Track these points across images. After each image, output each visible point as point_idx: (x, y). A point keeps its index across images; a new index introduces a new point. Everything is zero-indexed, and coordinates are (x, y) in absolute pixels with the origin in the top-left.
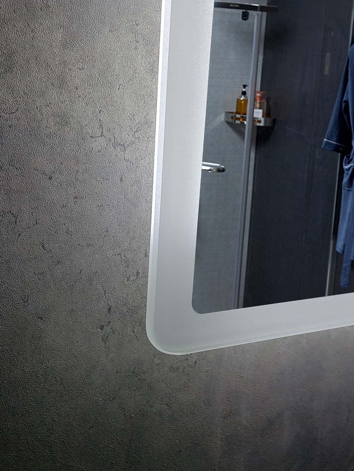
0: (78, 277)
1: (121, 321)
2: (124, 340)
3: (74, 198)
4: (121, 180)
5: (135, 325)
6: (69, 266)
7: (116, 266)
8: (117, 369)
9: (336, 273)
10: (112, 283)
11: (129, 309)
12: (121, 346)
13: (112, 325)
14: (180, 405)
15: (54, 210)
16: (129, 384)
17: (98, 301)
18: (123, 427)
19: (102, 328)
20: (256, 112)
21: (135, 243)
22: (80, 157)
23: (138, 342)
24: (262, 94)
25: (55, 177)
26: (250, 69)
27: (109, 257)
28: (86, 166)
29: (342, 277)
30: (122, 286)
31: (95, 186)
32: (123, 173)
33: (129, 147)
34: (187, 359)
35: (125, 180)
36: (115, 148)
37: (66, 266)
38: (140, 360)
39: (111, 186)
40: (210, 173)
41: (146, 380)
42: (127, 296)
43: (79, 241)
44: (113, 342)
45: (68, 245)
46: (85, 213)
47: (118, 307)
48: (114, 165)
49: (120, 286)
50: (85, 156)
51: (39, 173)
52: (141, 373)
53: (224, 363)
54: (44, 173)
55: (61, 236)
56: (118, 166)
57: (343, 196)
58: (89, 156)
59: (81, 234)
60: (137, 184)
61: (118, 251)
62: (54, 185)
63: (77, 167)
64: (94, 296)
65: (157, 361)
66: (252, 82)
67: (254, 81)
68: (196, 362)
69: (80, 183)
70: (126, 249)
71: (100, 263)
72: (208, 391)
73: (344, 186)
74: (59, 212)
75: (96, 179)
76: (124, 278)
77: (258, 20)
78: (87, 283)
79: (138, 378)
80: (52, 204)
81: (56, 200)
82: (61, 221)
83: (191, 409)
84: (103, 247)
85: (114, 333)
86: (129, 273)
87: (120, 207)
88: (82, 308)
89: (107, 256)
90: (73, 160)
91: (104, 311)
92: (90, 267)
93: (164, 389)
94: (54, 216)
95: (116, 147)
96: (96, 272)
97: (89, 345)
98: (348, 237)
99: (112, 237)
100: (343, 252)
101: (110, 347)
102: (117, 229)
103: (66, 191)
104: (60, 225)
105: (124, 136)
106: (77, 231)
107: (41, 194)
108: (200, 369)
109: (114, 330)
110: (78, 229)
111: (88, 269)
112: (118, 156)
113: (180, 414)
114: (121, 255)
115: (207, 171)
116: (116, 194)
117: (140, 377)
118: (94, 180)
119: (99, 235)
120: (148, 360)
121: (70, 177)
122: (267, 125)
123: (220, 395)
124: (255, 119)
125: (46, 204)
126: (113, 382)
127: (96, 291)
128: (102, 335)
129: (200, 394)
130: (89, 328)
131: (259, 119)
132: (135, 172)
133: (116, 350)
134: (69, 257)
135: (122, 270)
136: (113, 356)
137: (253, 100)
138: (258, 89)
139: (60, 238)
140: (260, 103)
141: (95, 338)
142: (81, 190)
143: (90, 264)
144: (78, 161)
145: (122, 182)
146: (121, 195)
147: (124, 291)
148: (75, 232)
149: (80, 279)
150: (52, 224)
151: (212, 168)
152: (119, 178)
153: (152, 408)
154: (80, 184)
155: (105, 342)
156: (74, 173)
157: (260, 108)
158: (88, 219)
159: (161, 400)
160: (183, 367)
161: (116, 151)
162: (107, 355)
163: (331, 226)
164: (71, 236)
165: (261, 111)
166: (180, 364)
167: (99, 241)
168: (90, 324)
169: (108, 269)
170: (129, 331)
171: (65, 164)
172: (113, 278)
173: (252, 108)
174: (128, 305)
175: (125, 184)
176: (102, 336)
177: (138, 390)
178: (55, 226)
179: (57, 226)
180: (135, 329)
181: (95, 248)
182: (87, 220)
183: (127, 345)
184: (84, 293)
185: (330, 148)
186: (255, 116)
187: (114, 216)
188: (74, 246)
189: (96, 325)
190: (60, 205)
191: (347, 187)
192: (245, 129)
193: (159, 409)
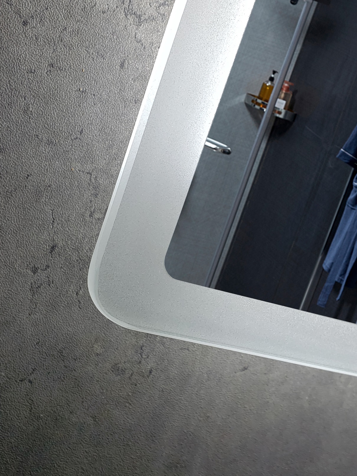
0: (22, 183)
1: (64, 271)
2: (61, 301)
3: (49, 65)
4: (122, 65)
5: (82, 284)
6: (13, 162)
7: (79, 189)
8: (39, 340)
9: (316, 290)
10: (68, 211)
11: (80, 259)
12: (53, 307)
13: (50, 271)
14: (111, 426)
15: (16, 71)
16: (50, 368)
17: (40, 230)
18: (24, 428)
19: (35, 270)
20: (279, 102)
21: (116, 166)
22: (75, 10)
23: (79, 310)
24: (290, 85)
25: (32, 23)
26: (285, 56)
27: (73, 172)
28: (80, 26)
29: (321, 295)
30: (80, 221)
31: (83, 59)
32: (128, 56)
33: (147, 22)
34: (140, 362)
35: (128, 69)
36: (126, 17)
37: (9, 159)
38: (75, 338)
39: (105, 68)
40: (214, 152)
41: (75, 370)
42: (83, 237)
43: (38, 131)
44: (44, 297)
45: (21, 131)
46: (57, 92)
47: (65, 249)
48: (119, 39)
49: (78, 220)
50: (82, 11)
51: (12, 10)
52: (70, 358)
53: (189, 388)
54: (18, 13)
55: (15, 114)
56: (123, 44)
57: (344, 213)
58: (87, 13)
59: (43, 121)
60: (142, 80)
61: (89, 167)
62: (27, 36)
63: (66, 22)
64: (36, 219)
65: (98, 349)
66: (283, 70)
67: (286, 69)
68: (150, 372)
69: (64, 47)
70: (100, 169)
71: (59, 175)
72: (155, 419)
73: (349, 203)
74: (23, 78)
75: (87, 49)
76: (86, 210)
77: (306, 7)
78: (32, 196)
79: (65, 363)
80: (17, 61)
81: (23, 57)
82: (21, 91)
83: (126, 438)
84: (68, 153)
85: (49, 285)
86: (95, 205)
87: (109, 104)
88: (15, 231)
89: (71, 169)
90: (63, 9)
91: (44, 247)
92: (43, 174)
93: (96, 394)
94: (13, 80)
95: (128, 15)
96: (49, 186)
97: (9, 289)
98: (339, 256)
99: (87, 144)
100: (329, 270)
101: (37, 303)
102: (96, 135)
103: (41, 50)
104: (18, 96)
105: (143, 4)
106: (39, 114)
107: (5, 41)
108: (153, 383)
109: (51, 281)
110: (41, 113)
111: (39, 176)
112: (127, 30)
113: (108, 439)
114: (92, 175)
115: (212, 149)
116: (109, 83)
117: (68, 363)
118: (85, 51)
119: (69, 133)
120: (86, 342)
121: (53, 33)
122: (287, 118)
123: (171, 431)
124: (275, 109)
125: (8, 59)
126: (28, 356)
127: (42, 213)
128: (32, 281)
129: (144, 420)
130: (16, 264)
131: (280, 110)
132: (144, 62)
133: (45, 310)
134: (18, 149)
135: (87, 199)
136: (39, 318)
137: (279, 89)
138: (288, 79)
139: (13, 115)
140: (286, 94)
141: (21, 281)
142: (63, 57)
143: (44, 171)
144: (71, 13)
145: (122, 69)
146: (115, 87)
147: (81, 229)
148: (36, 115)
149: (23, 187)
150: (8, 90)
151: (218, 148)
152: (120, 61)
153: (71, 416)
154: (64, 49)
155: (34, 293)
156: (60, 29)
157: (284, 99)
158: (60, 104)
159: (87, 408)
160: (132, 372)
161: (126, 21)
162: (30, 313)
163: (324, 241)
164: (29, 119)
165: (284, 102)
166: (129, 365)
167: (67, 143)
168: (19, 259)
169: (68, 188)
170: (71, 290)
171: (51, 12)
172: (71, 204)
173: (276, 96)
174: (81, 251)
175: (126, 74)
176: (31, 284)
177: (60, 381)
178: (10, 95)
179: (13, 97)
180: (81, 291)
181: (58, 150)
182: (58, 104)
183: (63, 310)
184: (24, 209)
185: (345, 160)
186: (276, 106)
187: (97, 113)
188: (29, 136)
189: (28, 263)
190: (27, 68)
191: (351, 205)
192: (262, 116)
193: (81, 420)
